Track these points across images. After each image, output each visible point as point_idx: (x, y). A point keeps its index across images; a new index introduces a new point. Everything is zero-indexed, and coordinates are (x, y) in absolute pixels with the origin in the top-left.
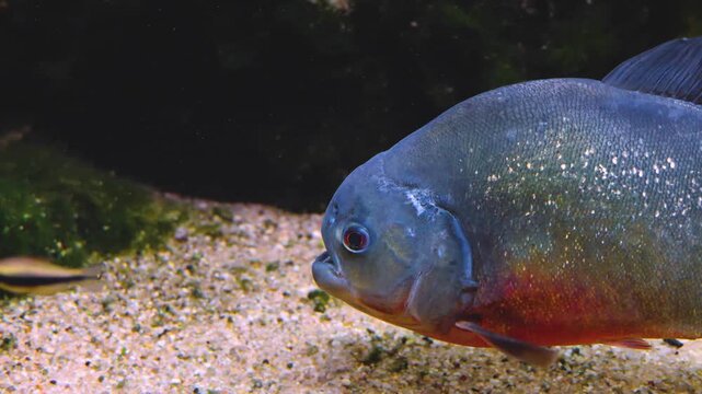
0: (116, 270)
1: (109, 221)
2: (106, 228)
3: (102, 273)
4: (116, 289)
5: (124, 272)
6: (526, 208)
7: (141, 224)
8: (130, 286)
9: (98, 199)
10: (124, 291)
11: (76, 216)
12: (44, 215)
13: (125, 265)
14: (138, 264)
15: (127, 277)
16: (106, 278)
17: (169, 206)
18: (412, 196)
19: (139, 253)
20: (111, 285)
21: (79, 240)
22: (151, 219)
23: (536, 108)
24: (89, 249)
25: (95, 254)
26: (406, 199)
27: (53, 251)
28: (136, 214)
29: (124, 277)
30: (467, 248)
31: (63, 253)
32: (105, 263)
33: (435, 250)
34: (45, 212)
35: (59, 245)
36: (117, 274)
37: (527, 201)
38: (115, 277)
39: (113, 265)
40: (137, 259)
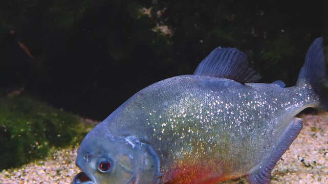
0: (63, 155)
1: (60, 132)
2: (59, 136)
3: (56, 156)
4: (63, 164)
5: (67, 156)
6: (181, 135)
7: (75, 134)
8: (70, 162)
9: (55, 122)
10: (66, 165)
11: (45, 130)
12: (30, 130)
13: (67, 153)
14: (73, 152)
15: (68, 158)
16: (58, 159)
17: (88, 125)
18: (128, 140)
19: (74, 147)
20: (61, 162)
21: (46, 141)
22: (79, 131)
23: (173, 91)
24: (50, 145)
25: (53, 147)
26: (126, 142)
27: (34, 146)
28: (72, 129)
29: (67, 158)
30: (157, 158)
31: (39, 147)
32: (58, 152)
33: (144, 162)
34: (31, 128)
35: (37, 143)
36: (63, 157)
37: (181, 131)
38: (63, 159)
39: (62, 153)
40: (73, 150)
